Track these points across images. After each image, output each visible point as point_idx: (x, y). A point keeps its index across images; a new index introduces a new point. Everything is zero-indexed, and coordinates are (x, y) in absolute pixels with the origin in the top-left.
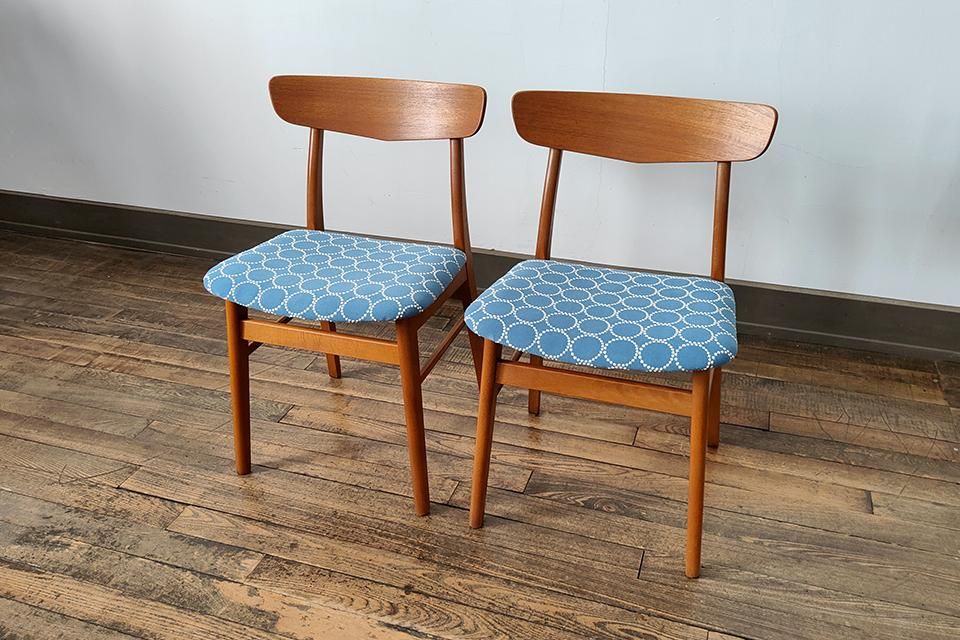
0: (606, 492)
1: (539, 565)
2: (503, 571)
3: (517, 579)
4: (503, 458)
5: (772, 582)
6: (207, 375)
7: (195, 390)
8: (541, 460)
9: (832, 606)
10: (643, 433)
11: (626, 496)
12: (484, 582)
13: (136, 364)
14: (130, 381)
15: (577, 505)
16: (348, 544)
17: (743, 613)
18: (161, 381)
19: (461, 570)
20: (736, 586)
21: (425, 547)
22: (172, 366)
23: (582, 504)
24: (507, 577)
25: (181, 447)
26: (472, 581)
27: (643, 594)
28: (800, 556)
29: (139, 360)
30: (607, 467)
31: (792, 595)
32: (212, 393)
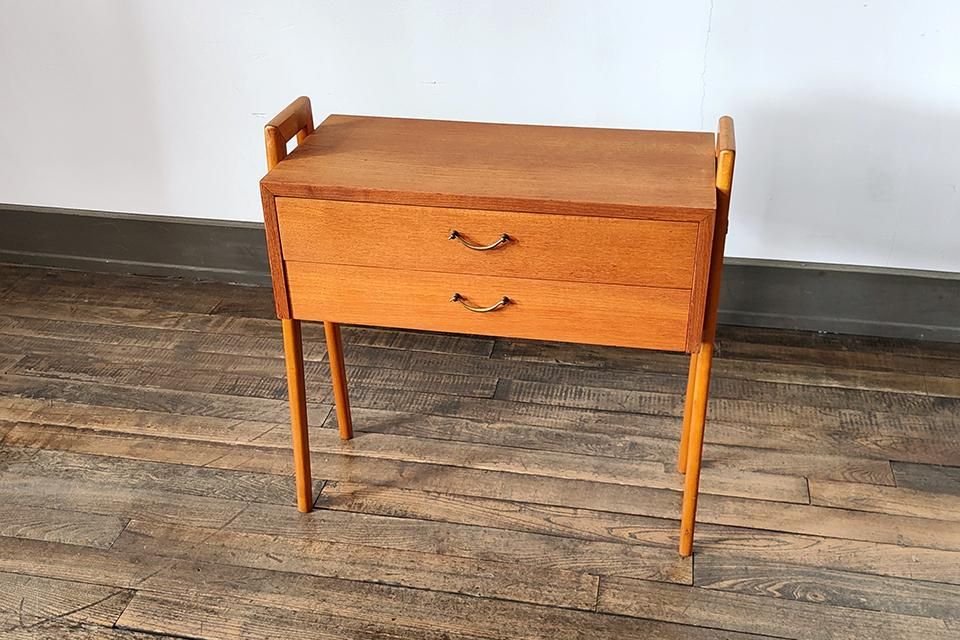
0: (802, 573)
7: (174, 470)
10: (817, 485)
11: (830, 577)
13: (72, 436)
14: (74, 463)
15: (771, 595)
18: (120, 459)
22: (128, 435)
23: (778, 594)
25: (185, 557)
29: (75, 429)
30: (789, 539)
32: (203, 472)
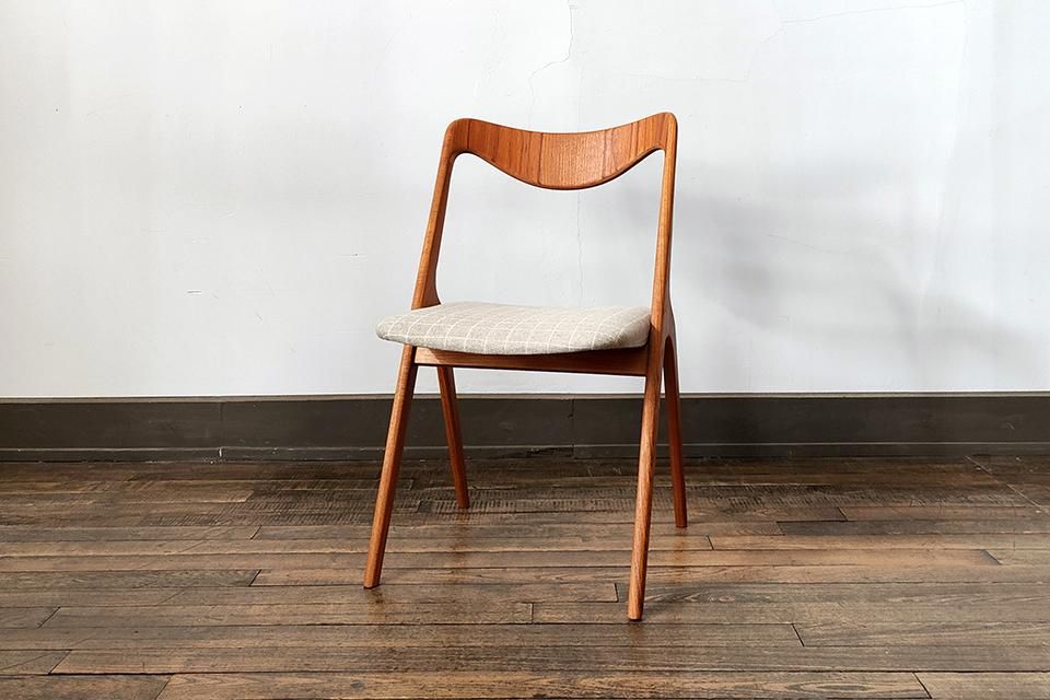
0: (713, 587)
1: (683, 653)
2: (645, 665)
3: (667, 668)
4: (573, 578)
5: (947, 626)
6: (110, 560)
7: (103, 574)
8: (618, 574)
9: (1021, 633)
10: (718, 539)
11: (737, 588)
12: (630, 677)
15: (690, 602)
16: (432, 673)
17: (937, 654)
19: (595, 673)
20: (912, 635)
21: (532, 660)
23: (694, 600)
24: (655, 669)
25: (122, 626)
26: (616, 678)
27: (819, 657)
28: (957, 603)
30: (697, 569)
31: (974, 632)
32: (132, 573)
